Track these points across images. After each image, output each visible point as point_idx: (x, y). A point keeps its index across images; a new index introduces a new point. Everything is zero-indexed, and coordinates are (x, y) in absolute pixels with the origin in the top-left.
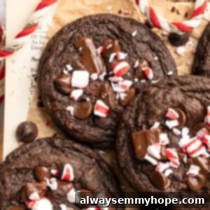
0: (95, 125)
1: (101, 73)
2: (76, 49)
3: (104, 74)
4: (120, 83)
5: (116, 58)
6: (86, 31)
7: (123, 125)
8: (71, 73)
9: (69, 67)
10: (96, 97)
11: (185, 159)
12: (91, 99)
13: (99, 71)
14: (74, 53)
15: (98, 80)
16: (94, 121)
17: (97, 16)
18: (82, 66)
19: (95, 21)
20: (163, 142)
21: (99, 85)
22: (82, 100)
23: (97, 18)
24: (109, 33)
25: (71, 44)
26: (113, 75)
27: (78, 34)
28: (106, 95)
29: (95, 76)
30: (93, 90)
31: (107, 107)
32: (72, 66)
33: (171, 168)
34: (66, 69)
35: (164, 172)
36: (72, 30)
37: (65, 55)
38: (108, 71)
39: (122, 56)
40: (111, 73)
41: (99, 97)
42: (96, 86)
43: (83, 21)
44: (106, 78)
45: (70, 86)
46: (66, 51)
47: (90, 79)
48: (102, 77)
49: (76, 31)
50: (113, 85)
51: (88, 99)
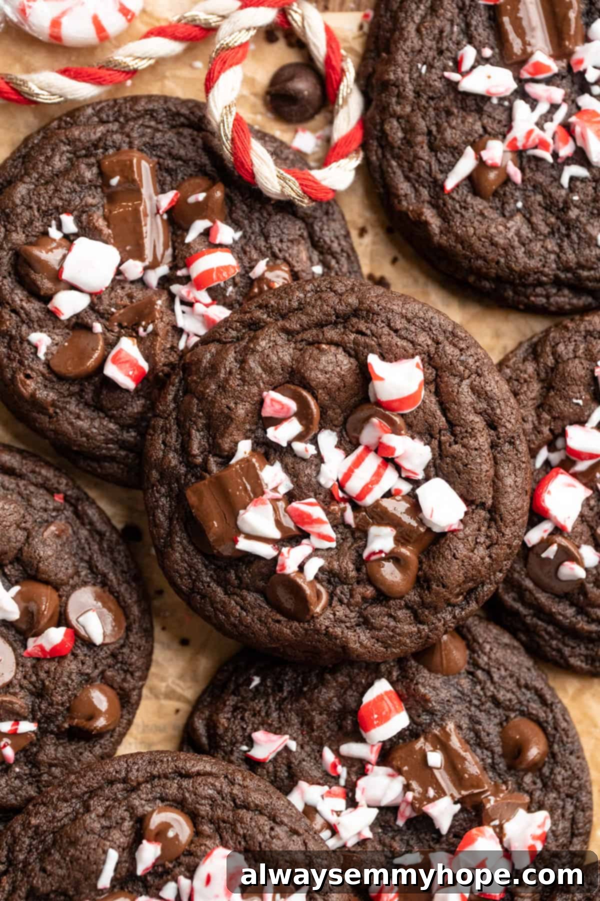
0: (98, 407)
1: (154, 265)
2: (104, 176)
3: (163, 270)
4: (199, 307)
5: (207, 233)
6: (143, 135)
7: (155, 474)
8: (69, 239)
9: (69, 223)
10: (120, 326)
11: (349, 517)
12: (107, 329)
13: (149, 258)
14: (92, 185)
15: (141, 282)
16: (97, 393)
17: (185, 102)
18: (107, 231)
19: (178, 114)
20: (275, 489)
21: (139, 295)
22: (79, 324)
23: (184, 111)
24: (205, 160)
25: (92, 160)
26: (186, 280)
27: (117, 137)
28: (150, 328)
29: (134, 269)
30: (117, 306)
31: (145, 366)
32: (78, 221)
33: (316, 552)
34: (60, 227)
35: (301, 568)
36: (102, 122)
37: (66, 185)
38: (174, 267)
39: (226, 234)
40: (180, 273)
41: (131, 330)
42: (130, 296)
43: (141, 106)
44: (165, 282)
45: (56, 276)
46: (73, 175)
47: (119, 272)
48: (153, 278)
49: (115, 127)
50: (178, 307)
51: (98, 327)
